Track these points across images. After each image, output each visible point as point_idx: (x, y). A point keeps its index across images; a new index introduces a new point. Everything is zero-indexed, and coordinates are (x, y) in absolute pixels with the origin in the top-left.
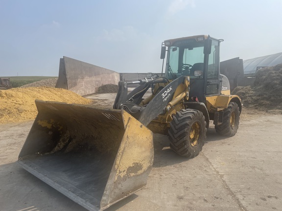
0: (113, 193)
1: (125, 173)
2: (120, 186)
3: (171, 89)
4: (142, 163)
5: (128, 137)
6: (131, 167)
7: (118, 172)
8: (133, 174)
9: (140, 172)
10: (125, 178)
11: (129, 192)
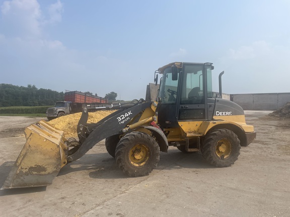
0: (15, 181)
1: (27, 170)
2: (22, 178)
3: (130, 113)
4: (46, 167)
5: (30, 146)
6: (32, 167)
7: (20, 168)
8: (36, 173)
9: (43, 173)
10: (27, 174)
11: (32, 184)
